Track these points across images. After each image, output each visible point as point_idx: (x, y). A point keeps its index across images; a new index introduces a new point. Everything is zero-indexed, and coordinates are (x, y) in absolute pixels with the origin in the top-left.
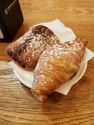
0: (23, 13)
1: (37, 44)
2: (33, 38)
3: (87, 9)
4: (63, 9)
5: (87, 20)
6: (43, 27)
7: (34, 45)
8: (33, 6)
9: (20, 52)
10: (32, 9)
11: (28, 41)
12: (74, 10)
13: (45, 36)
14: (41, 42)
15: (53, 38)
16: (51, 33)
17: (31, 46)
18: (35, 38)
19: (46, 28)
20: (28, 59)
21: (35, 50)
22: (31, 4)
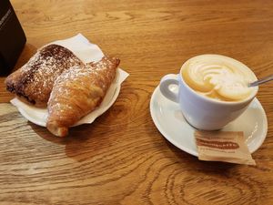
0: (23, 28)
1: (49, 70)
2: (42, 63)
3: (127, 14)
4: (91, 16)
5: (127, 29)
6: (57, 46)
7: (44, 71)
8: (40, 15)
9: (26, 82)
10: (39, 20)
11: (36, 67)
12: (107, 15)
13: (60, 59)
14: (54, 66)
15: (71, 60)
16: (68, 54)
17: (41, 73)
18: (45, 62)
19: (60, 47)
20: (38, 91)
21: (47, 77)
22: (36, 12)
